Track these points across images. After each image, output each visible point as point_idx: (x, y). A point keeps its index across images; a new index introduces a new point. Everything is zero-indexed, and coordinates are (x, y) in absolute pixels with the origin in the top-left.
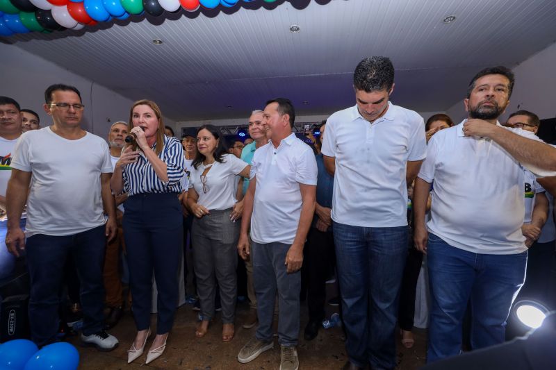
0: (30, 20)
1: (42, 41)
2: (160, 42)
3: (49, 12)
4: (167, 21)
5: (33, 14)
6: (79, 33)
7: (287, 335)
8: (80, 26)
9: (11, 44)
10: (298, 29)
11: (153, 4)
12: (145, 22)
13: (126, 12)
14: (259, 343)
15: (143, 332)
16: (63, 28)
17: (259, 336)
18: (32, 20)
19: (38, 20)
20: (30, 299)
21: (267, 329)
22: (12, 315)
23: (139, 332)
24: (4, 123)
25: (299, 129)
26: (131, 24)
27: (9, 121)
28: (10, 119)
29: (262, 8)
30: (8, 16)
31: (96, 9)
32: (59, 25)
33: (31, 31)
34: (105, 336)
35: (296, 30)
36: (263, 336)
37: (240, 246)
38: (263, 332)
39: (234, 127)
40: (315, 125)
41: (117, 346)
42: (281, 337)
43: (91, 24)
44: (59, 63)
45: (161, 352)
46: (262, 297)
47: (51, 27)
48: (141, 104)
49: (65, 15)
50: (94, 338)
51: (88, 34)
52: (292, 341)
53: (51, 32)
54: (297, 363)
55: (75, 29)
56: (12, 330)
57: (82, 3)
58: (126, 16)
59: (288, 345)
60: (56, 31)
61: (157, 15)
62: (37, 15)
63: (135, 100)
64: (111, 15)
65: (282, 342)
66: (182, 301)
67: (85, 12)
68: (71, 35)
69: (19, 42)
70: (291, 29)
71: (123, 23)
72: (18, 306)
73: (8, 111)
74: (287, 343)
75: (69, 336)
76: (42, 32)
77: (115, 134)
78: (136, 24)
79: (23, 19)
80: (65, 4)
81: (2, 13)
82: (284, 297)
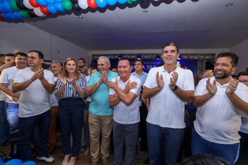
0: (24, 13)
2: (82, 18)
3: (32, 10)
5: (26, 11)
10: (147, 11)
11: (77, 6)
12: (73, 14)
13: (65, 9)
15: (67, 155)
18: (26, 13)
19: (28, 13)
22: (15, 146)
23: (66, 155)
25: (149, 56)
29: (127, 8)
30: (16, 12)
31: (52, 9)
32: (37, 16)
34: (48, 157)
35: (146, 12)
39: (116, 55)
40: (157, 55)
43: (49, 14)
44: (38, 27)
47: (32, 15)
48: (71, 60)
49: (39, 11)
56: (15, 153)
57: (46, 6)
58: (65, 11)
62: (27, 11)
64: (58, 11)
67: (47, 9)
70: (144, 11)
73: (24, 59)
79: (22, 13)
80: (39, 7)
81: (13, 11)
82: (130, 149)
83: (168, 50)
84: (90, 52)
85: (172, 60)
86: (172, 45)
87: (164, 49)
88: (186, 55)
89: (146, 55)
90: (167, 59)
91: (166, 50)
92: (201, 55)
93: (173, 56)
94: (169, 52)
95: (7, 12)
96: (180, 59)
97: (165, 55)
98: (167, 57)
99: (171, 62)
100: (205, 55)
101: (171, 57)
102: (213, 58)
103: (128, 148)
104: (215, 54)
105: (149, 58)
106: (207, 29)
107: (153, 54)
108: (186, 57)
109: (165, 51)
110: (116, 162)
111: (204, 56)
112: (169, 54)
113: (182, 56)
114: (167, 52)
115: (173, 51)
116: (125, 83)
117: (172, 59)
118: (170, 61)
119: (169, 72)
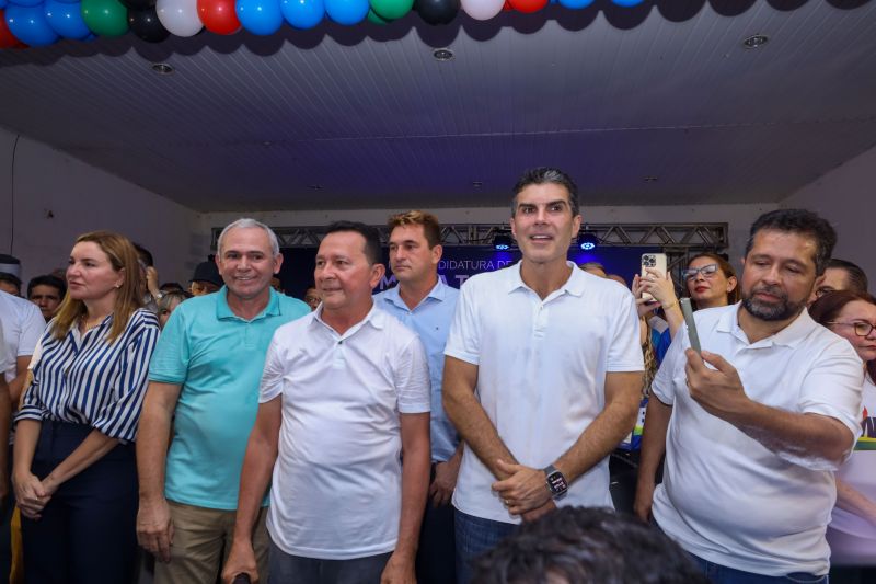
10: (450, 55)
13: (92, 33)
25: (464, 236)
35: (446, 58)
40: (497, 230)
64: (60, 37)
83: (536, 202)
84: (204, 216)
85: (552, 242)
86: (554, 181)
87: (520, 194)
88: (615, 229)
89: (451, 230)
90: (532, 238)
91: (527, 201)
92: (674, 229)
93: (555, 227)
94: (541, 209)
96: (593, 246)
97: (525, 221)
98: (532, 230)
99: (548, 252)
100: (689, 230)
101: (550, 230)
102: (722, 242)
104: (726, 224)
105: (464, 244)
106: (686, 127)
107: (480, 228)
108: (614, 239)
109: (522, 205)
111: (684, 234)
112: (540, 217)
113: (600, 236)
114: (532, 208)
115: (554, 206)
116: (341, 334)
117: (551, 238)
118: (543, 246)
119: (543, 295)
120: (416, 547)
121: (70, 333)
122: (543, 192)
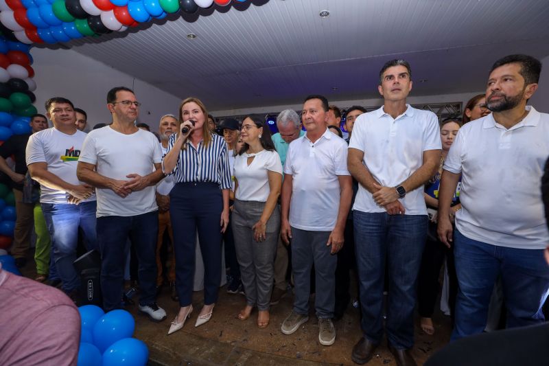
0: (83, 25)
1: (94, 44)
2: (194, 37)
3: (99, 17)
4: (201, 17)
5: (86, 20)
6: (124, 34)
7: (325, 308)
8: (124, 28)
9: (69, 48)
10: (328, 13)
12: (181, 20)
13: (164, 11)
14: (299, 316)
15: (185, 308)
16: (110, 31)
17: (299, 311)
18: (85, 26)
19: (90, 26)
20: (102, 272)
21: (305, 304)
22: (90, 284)
23: (182, 308)
24: (63, 119)
26: (168, 23)
27: (67, 117)
28: (67, 115)
30: (66, 24)
31: (138, 11)
32: (108, 29)
33: (84, 36)
34: (156, 309)
35: (325, 15)
36: (302, 309)
37: (284, 231)
38: (303, 306)
41: (164, 318)
42: (318, 310)
43: (133, 25)
44: (106, 63)
45: (208, 318)
46: (301, 276)
47: (100, 31)
48: (188, 101)
49: (112, 19)
50: (147, 309)
51: (130, 35)
52: (329, 313)
53: (100, 35)
54: (334, 334)
55: (120, 31)
56: (90, 296)
57: (126, 7)
58: (164, 14)
59: (326, 317)
60: (104, 34)
61: (191, 13)
62: (89, 21)
63: (183, 99)
64: (151, 16)
65: (320, 314)
66: (224, 282)
67: (129, 15)
68: (118, 37)
69: (74, 47)
70: (320, 14)
71: (161, 22)
72: (93, 277)
73: (66, 109)
74: (324, 315)
75: (127, 305)
76: (93, 36)
77: (165, 127)
78: (174, 22)
79: (78, 26)
80: (111, 9)
81: (61, 22)
82: (323, 275)
83: (394, 74)
85: (401, 92)
86: (401, 64)
87: (385, 72)
90: (392, 91)
91: (389, 74)
94: (396, 77)
95: (49, 25)
97: (388, 84)
98: (392, 87)
99: (399, 95)
101: (400, 86)
103: (321, 273)
109: (387, 76)
110: (298, 302)
112: (396, 80)
114: (391, 77)
115: (402, 75)
116: (314, 143)
117: (399, 90)
119: (394, 117)
120: (344, 226)
121: (189, 144)
122: (396, 70)
